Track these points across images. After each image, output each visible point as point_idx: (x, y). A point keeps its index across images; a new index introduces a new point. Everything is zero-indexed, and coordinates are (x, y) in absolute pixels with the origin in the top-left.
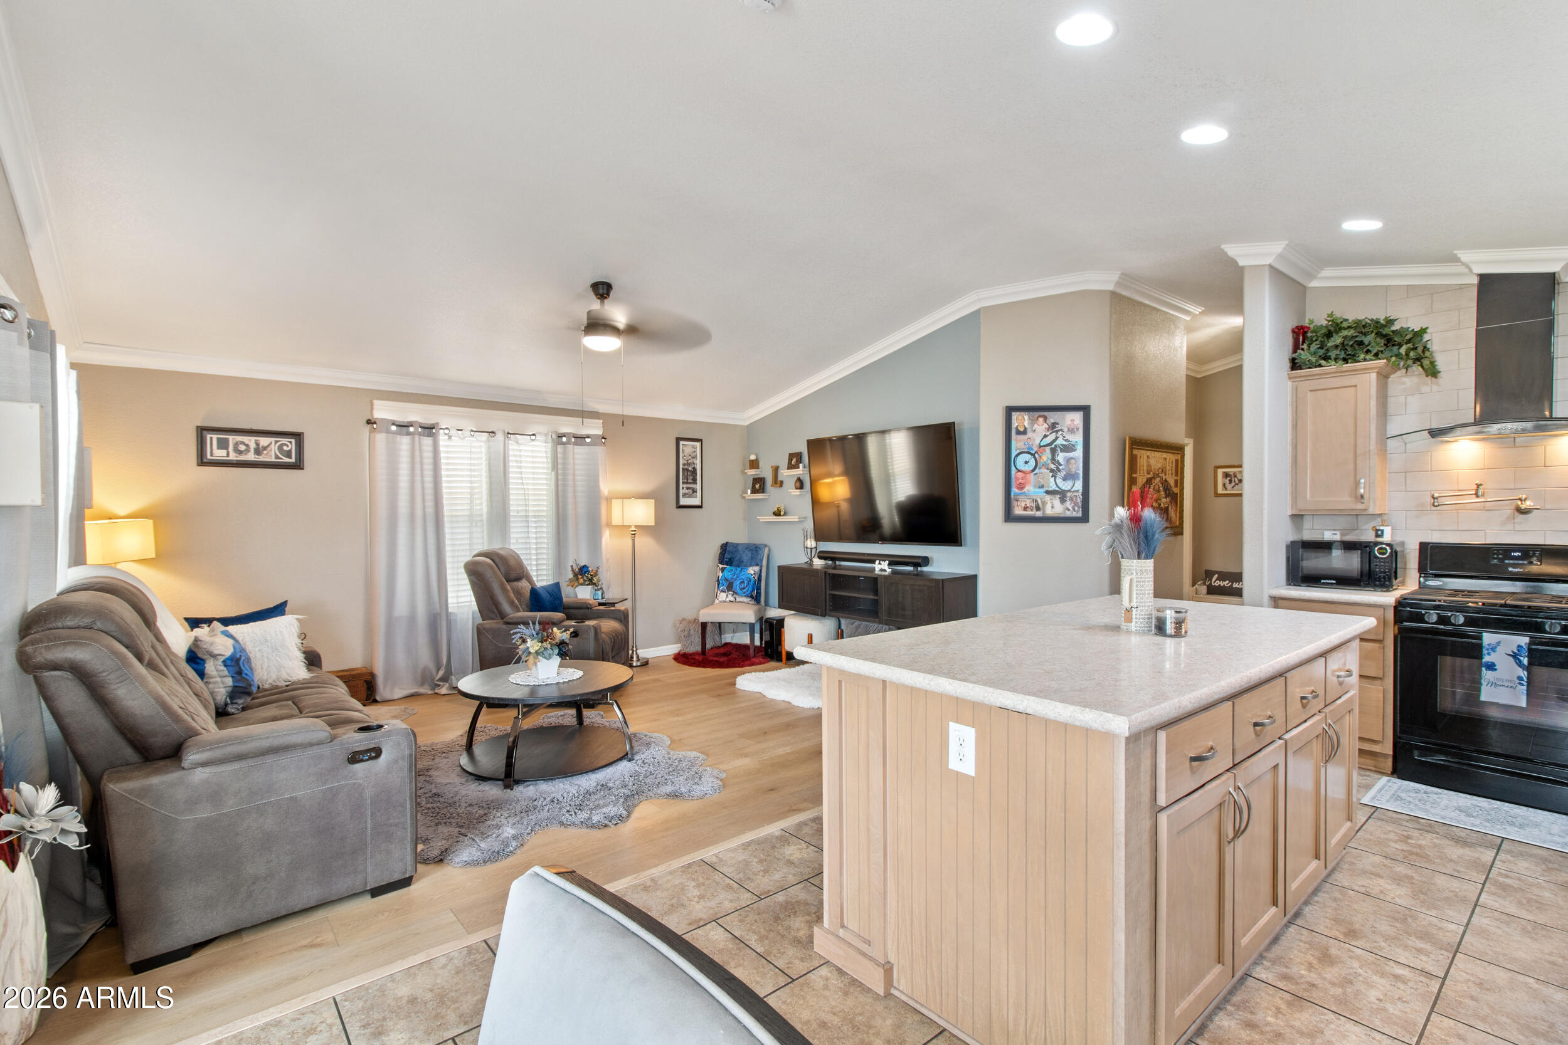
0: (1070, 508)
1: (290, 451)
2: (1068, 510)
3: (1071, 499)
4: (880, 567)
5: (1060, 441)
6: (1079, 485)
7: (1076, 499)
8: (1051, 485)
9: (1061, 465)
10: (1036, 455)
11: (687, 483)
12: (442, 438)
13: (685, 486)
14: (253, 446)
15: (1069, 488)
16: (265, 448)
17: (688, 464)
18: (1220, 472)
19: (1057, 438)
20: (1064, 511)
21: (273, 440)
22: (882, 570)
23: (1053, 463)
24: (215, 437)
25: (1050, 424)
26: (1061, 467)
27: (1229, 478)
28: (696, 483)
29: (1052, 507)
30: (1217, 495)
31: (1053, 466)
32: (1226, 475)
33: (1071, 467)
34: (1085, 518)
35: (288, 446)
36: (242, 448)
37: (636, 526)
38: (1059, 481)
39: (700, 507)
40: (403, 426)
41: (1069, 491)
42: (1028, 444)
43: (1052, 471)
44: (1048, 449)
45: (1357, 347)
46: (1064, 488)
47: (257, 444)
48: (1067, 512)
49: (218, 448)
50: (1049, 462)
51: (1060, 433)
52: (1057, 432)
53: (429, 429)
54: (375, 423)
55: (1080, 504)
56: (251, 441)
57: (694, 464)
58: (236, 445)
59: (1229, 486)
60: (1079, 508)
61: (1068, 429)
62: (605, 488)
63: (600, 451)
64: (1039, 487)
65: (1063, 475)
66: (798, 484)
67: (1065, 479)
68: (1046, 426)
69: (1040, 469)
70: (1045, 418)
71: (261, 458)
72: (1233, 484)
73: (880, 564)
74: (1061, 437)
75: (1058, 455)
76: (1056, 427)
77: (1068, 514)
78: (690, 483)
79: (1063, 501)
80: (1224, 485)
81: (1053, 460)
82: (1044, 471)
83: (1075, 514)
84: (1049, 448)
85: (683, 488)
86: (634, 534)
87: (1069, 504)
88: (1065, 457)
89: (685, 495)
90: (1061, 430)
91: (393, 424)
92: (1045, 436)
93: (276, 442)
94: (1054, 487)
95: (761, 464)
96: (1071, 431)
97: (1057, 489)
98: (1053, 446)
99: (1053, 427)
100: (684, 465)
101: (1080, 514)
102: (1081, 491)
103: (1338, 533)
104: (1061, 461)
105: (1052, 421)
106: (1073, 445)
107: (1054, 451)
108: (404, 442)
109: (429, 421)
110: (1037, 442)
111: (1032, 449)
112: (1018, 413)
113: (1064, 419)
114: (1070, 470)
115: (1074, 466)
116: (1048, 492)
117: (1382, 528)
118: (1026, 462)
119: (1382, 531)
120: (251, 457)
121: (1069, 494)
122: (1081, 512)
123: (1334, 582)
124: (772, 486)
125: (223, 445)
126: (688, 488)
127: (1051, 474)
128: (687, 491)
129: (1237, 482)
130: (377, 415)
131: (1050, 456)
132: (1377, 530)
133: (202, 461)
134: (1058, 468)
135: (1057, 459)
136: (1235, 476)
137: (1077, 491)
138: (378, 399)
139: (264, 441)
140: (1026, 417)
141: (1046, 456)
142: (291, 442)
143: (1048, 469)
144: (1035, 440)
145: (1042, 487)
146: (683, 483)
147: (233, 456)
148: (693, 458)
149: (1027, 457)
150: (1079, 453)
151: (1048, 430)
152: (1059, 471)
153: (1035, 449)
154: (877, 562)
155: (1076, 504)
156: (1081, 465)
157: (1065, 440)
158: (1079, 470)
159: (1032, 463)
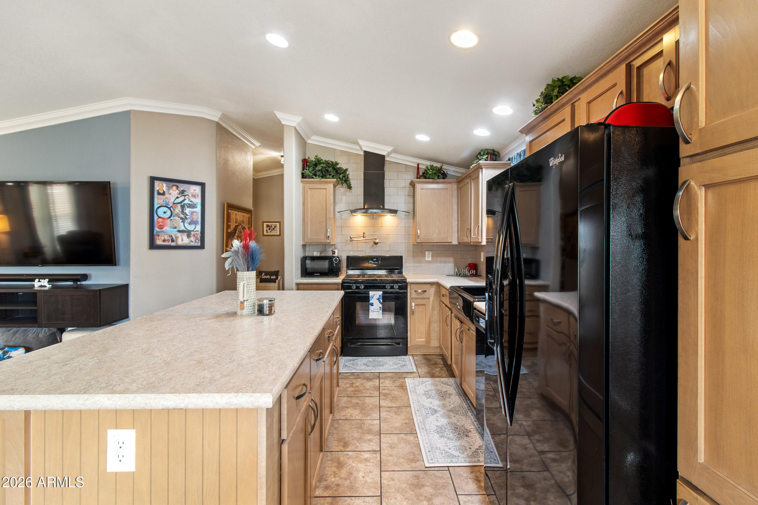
0: (194, 241)
2: (192, 242)
3: (194, 236)
4: (39, 284)
5: (187, 202)
6: (199, 228)
7: (197, 236)
8: (181, 227)
9: (187, 215)
10: (171, 209)
15: (192, 229)
18: (265, 224)
19: (185, 200)
20: (190, 242)
22: (41, 286)
23: (182, 214)
25: (180, 191)
26: (187, 217)
27: (269, 228)
29: (182, 240)
30: (264, 235)
31: (182, 216)
32: (268, 226)
33: (194, 216)
34: (202, 247)
38: (186, 225)
41: (193, 231)
42: (166, 201)
43: (182, 218)
44: (179, 205)
45: (326, 172)
46: (189, 229)
48: (192, 243)
50: (180, 213)
51: (187, 197)
52: (185, 196)
55: (199, 239)
59: (269, 231)
60: (199, 241)
61: (192, 195)
64: (174, 228)
65: (189, 221)
67: (190, 224)
68: (178, 191)
69: (174, 217)
70: (177, 187)
72: (271, 230)
73: (39, 281)
74: (188, 199)
75: (185, 209)
77: (192, 244)
79: (189, 236)
80: (267, 230)
81: (183, 212)
82: (177, 218)
83: (196, 244)
84: (180, 205)
87: (192, 239)
88: (190, 211)
90: (188, 195)
92: (177, 198)
94: (183, 228)
96: (194, 196)
97: (185, 229)
98: (182, 204)
99: (182, 193)
101: (199, 244)
102: (200, 231)
103: (319, 252)
104: (188, 213)
105: (182, 189)
106: (195, 205)
107: (183, 207)
110: (172, 200)
111: (169, 205)
112: (159, 182)
113: (189, 188)
114: (193, 219)
115: (196, 217)
116: (179, 231)
117: (335, 250)
118: (165, 213)
119: (335, 251)
121: (192, 233)
122: (200, 243)
123: (319, 274)
127: (181, 220)
129: (272, 229)
131: (180, 210)
132: (333, 251)
134: (186, 217)
135: (185, 211)
136: (271, 227)
137: (198, 231)
140: (165, 185)
141: (178, 209)
143: (179, 217)
144: (170, 199)
145: (176, 228)
149: (165, 209)
150: (198, 209)
151: (179, 194)
152: (187, 219)
153: (171, 205)
154: (37, 280)
155: (197, 238)
156: (200, 216)
157: (190, 201)
158: (199, 219)
159: (169, 213)
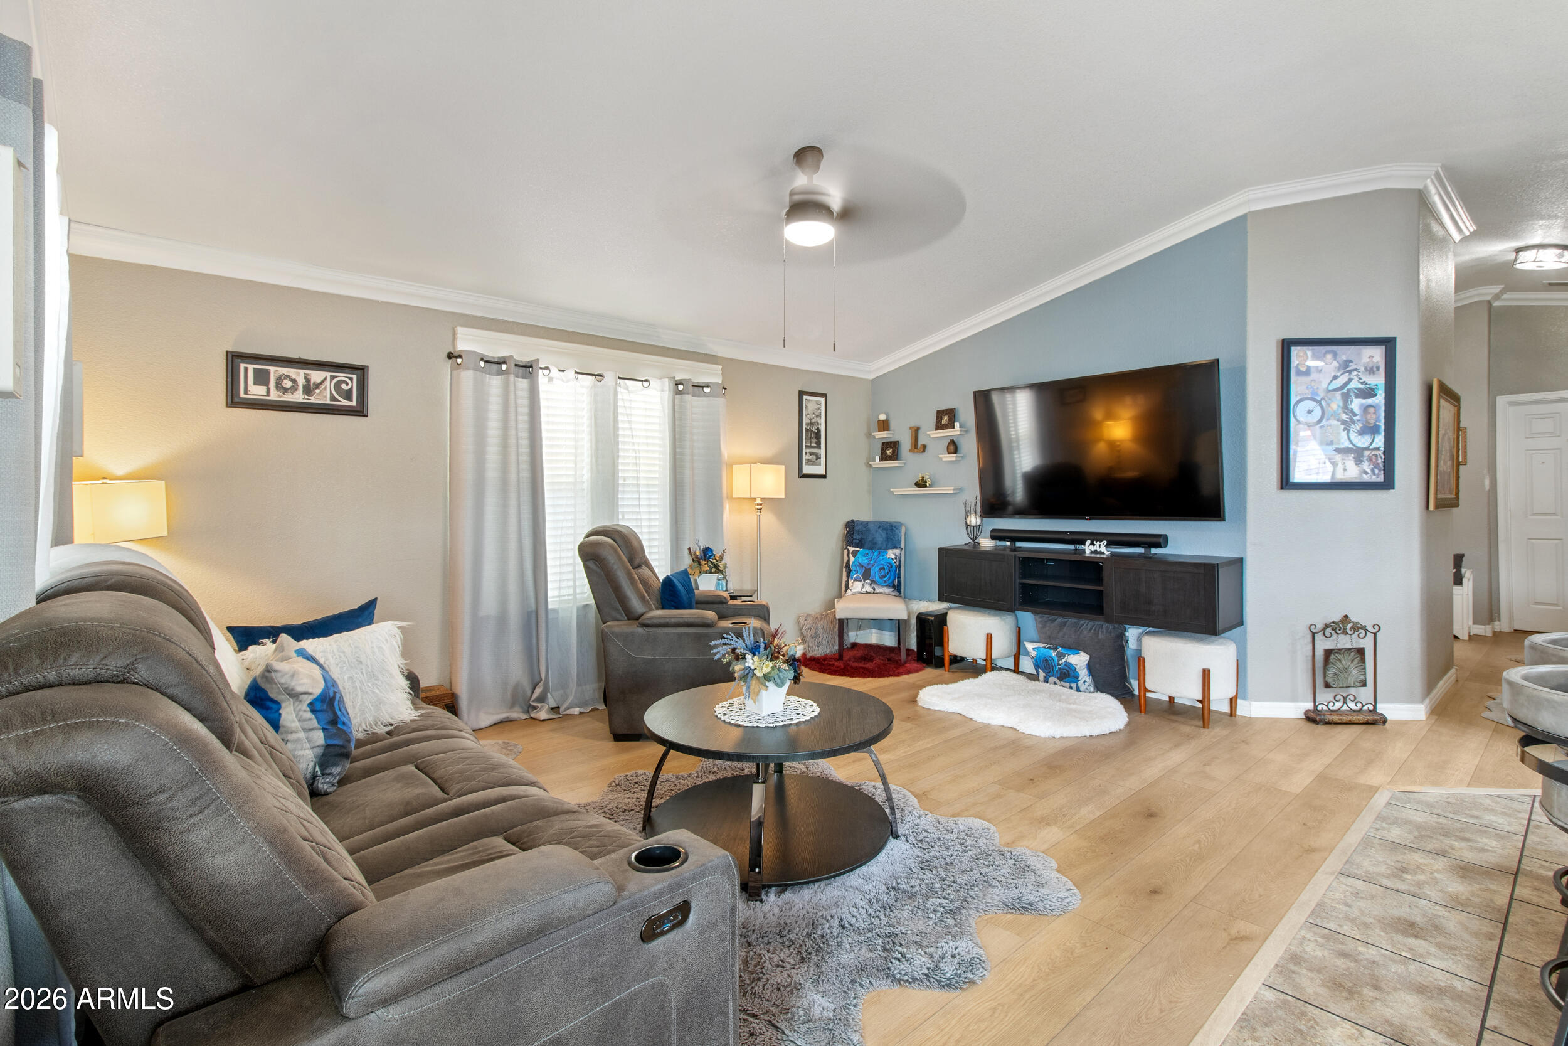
0: (1369, 471)
1: (350, 391)
2: (1366, 473)
3: (1370, 459)
4: (1093, 548)
5: (1355, 384)
6: (1380, 441)
7: (1377, 460)
8: (1342, 441)
9: (1356, 415)
10: (1323, 403)
11: (810, 447)
12: (542, 378)
13: (808, 450)
14: (301, 382)
15: (1366, 445)
16: (318, 386)
17: (812, 424)
19: (1350, 380)
20: (1360, 474)
21: (328, 374)
22: (1096, 552)
23: (1345, 412)
24: (251, 367)
25: (1341, 362)
26: (1355, 418)
28: (820, 448)
29: (1345, 470)
31: (1344, 417)
33: (1369, 417)
34: (1388, 484)
35: (347, 384)
36: (288, 384)
37: (762, 499)
38: (1354, 436)
39: (824, 476)
40: (494, 363)
41: (1367, 449)
42: (1312, 387)
43: (1344, 422)
44: (1338, 394)
46: (1360, 445)
47: (308, 380)
48: (1365, 476)
49: (255, 384)
50: (1340, 411)
51: (1355, 373)
52: (1350, 372)
53: (527, 369)
54: (460, 356)
55: (1382, 466)
56: (299, 375)
57: (818, 424)
58: (279, 380)
60: (1380, 470)
61: (1366, 369)
62: (729, 449)
63: (720, 402)
64: (1327, 444)
65: (1358, 428)
66: (952, 448)
67: (1361, 433)
68: (1335, 364)
69: (1328, 420)
70: (1335, 355)
71: (313, 400)
73: (1092, 544)
74: (1356, 379)
75: (1351, 402)
76: (1348, 366)
77: (1366, 478)
78: (814, 447)
79: (1358, 461)
81: (1346, 408)
82: (1334, 422)
83: (1374, 479)
84: (1340, 392)
85: (806, 453)
86: (761, 509)
87: (1367, 466)
88: (1362, 405)
89: (808, 461)
90: (1356, 370)
91: (482, 360)
92: (1335, 378)
93: (332, 378)
94: (1347, 444)
95: (892, 425)
96: (1371, 371)
97: (1351, 446)
98: (1345, 390)
99: (1346, 366)
100: (807, 424)
101: (1381, 479)
102: (1382, 449)
104: (1356, 410)
105: (1344, 358)
106: (1373, 389)
107: (1346, 397)
108: (495, 383)
109: (525, 358)
110: (1324, 385)
111: (1318, 395)
112: (1299, 348)
113: (1359, 354)
114: (1367, 422)
115: (1374, 416)
116: (1338, 451)
118: (1310, 412)
120: (298, 397)
121: (1367, 453)
122: (1382, 476)
124: (910, 451)
125: (262, 378)
126: (811, 454)
127: (1342, 427)
128: (810, 457)
130: (461, 346)
131: (1341, 404)
133: (234, 400)
134: (1351, 419)
135: (1350, 406)
137: (1378, 449)
138: (462, 326)
139: (317, 376)
140: (1309, 353)
141: (1336, 403)
142: (351, 379)
143: (1338, 420)
144: (1321, 382)
145: (1331, 443)
146: (806, 446)
147: (275, 395)
148: (817, 416)
149: (1310, 404)
150: (1380, 399)
151: (1339, 370)
152: (1353, 422)
153: (1322, 394)
154: (1088, 542)
155: (1376, 466)
156: (1383, 414)
157: (1362, 383)
158: (1380, 421)
159: (1318, 413)
